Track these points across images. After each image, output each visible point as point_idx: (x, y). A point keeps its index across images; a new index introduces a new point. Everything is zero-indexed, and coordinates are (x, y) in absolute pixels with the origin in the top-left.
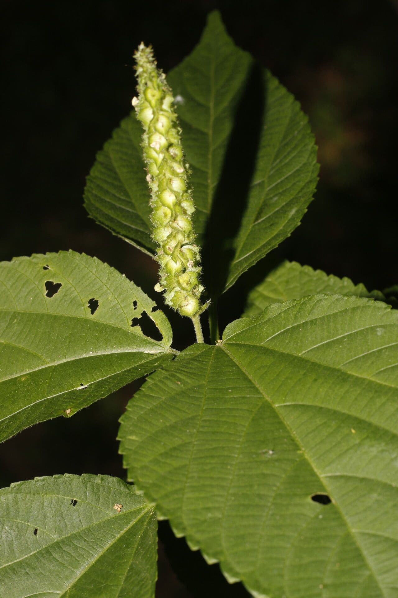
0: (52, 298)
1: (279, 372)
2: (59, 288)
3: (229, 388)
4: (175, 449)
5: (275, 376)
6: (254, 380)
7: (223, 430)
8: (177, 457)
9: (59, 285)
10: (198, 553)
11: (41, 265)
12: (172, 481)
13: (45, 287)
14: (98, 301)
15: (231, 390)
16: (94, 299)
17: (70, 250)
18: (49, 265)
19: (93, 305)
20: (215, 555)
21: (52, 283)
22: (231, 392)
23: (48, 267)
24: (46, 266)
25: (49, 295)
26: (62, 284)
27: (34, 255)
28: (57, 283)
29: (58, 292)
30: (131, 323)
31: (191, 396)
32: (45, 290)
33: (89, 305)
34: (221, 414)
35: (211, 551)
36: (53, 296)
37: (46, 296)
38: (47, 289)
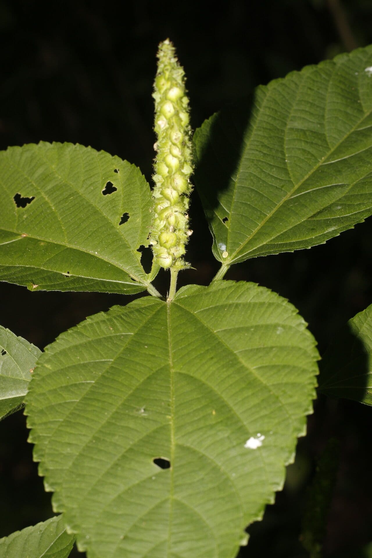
0: (104, 196)
1: (191, 343)
2: (113, 191)
3: (146, 345)
4: (75, 385)
5: (187, 344)
6: (171, 344)
7: (120, 380)
8: (72, 392)
9: (115, 189)
10: (42, 479)
11: (115, 167)
12: (57, 411)
13: (105, 185)
14: (129, 217)
15: (147, 346)
16: (128, 214)
17: (139, 168)
18: (120, 170)
19: (125, 218)
20: (52, 485)
21: (112, 185)
22: (147, 349)
23: (118, 172)
24: (118, 170)
25: (105, 193)
26: (117, 190)
27: (116, 156)
28: (115, 187)
29: (111, 194)
30: (138, 247)
31: (115, 342)
32: (105, 187)
33: (122, 216)
34: (127, 366)
35: (52, 481)
36: (106, 195)
37: (102, 192)
38: (106, 187)
